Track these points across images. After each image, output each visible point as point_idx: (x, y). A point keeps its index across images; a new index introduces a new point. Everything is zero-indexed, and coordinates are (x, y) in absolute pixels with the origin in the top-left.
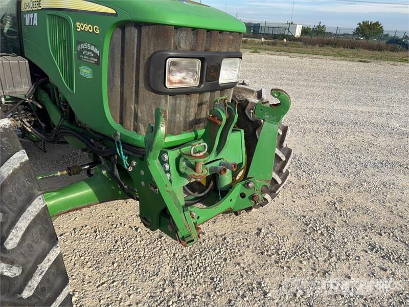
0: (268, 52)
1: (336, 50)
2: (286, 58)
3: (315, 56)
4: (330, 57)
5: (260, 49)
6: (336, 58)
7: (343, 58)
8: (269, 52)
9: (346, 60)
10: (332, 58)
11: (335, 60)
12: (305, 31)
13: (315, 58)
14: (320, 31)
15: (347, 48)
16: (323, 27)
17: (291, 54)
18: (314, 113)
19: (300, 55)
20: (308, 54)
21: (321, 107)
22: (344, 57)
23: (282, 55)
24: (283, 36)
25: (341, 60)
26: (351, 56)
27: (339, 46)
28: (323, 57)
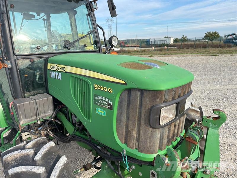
0: (158, 55)
1: (197, 50)
2: (170, 58)
3: (186, 55)
4: (194, 55)
5: (154, 54)
6: (198, 55)
7: (202, 55)
8: (160, 56)
9: (204, 55)
10: (196, 55)
11: (198, 56)
12: (176, 41)
13: (186, 56)
14: (184, 40)
15: (202, 48)
16: (186, 37)
17: (172, 55)
18: (200, 93)
19: (177, 55)
20: (181, 54)
21: (202, 88)
22: (203, 53)
23: (167, 56)
24: (164, 45)
25: (201, 56)
26: (206, 53)
27: (198, 47)
28: (190, 55)
